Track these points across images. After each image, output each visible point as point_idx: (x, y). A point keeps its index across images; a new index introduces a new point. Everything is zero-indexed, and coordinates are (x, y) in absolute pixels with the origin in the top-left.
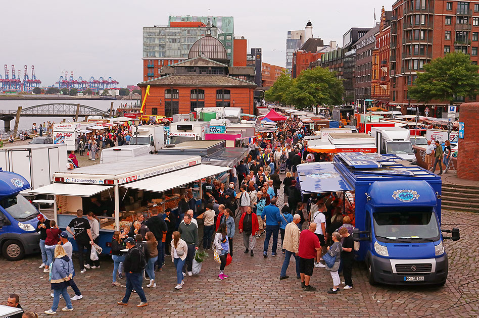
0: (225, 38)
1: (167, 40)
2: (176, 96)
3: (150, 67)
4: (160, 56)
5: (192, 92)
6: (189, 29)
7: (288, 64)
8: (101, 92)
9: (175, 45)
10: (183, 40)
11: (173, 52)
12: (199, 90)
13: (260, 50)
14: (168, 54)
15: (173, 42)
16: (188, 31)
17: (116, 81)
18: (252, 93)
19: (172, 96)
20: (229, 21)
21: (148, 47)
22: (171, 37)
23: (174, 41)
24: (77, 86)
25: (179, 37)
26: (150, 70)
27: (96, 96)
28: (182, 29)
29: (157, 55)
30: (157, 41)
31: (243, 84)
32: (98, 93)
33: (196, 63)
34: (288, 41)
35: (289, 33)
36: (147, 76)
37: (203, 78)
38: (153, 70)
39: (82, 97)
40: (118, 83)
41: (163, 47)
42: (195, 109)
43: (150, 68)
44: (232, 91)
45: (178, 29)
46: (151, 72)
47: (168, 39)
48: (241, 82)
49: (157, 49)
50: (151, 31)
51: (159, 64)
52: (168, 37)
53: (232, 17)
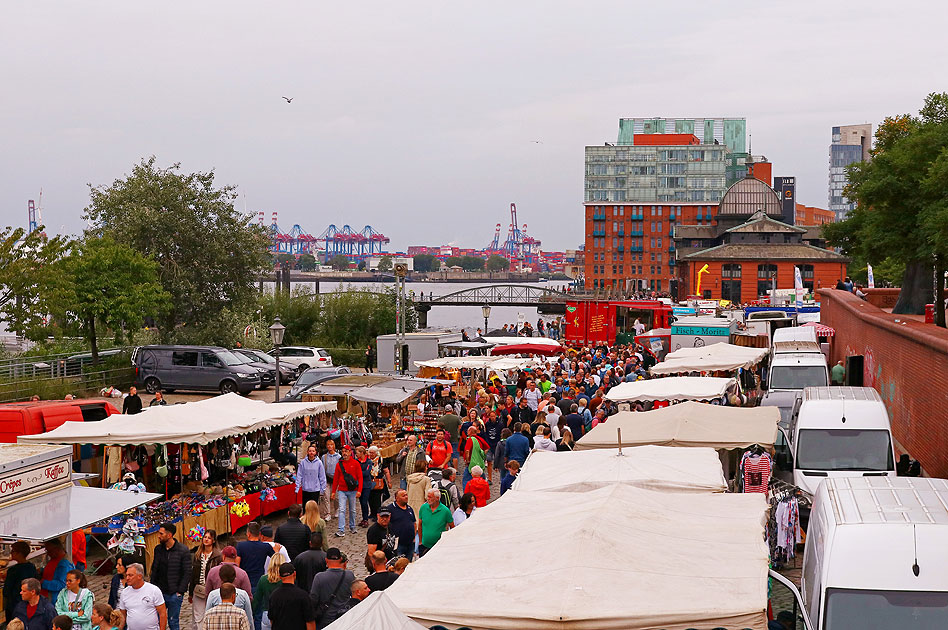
0: (734, 162)
1: (630, 170)
2: (738, 274)
3: (597, 218)
4: (616, 199)
5: (760, 269)
6: (672, 148)
7: (834, 200)
8: (374, 263)
9: (646, 179)
10: (659, 170)
11: (642, 190)
12: (770, 265)
13: (791, 181)
14: (631, 195)
15: (642, 173)
16: (671, 154)
17: (382, 236)
18: (844, 269)
19: (731, 274)
20: (736, 127)
21: (593, 183)
22: (638, 164)
23: (643, 170)
24: (289, 247)
25: (653, 164)
26: (597, 225)
27: (364, 274)
28: (660, 148)
29: (611, 197)
30: (611, 171)
31: (831, 257)
32: (362, 267)
33: (761, 227)
34: (835, 149)
35: (836, 130)
36: (591, 235)
37: (772, 248)
38: (602, 225)
39: (331, 275)
40: (387, 240)
41: (623, 183)
42: (768, 291)
43: (597, 221)
44: (817, 267)
45: (650, 150)
46: (599, 229)
47: (633, 167)
48: (829, 254)
49: (610, 185)
50: (601, 153)
51: (615, 213)
52: (632, 164)
53: (743, 120)
